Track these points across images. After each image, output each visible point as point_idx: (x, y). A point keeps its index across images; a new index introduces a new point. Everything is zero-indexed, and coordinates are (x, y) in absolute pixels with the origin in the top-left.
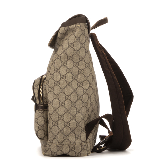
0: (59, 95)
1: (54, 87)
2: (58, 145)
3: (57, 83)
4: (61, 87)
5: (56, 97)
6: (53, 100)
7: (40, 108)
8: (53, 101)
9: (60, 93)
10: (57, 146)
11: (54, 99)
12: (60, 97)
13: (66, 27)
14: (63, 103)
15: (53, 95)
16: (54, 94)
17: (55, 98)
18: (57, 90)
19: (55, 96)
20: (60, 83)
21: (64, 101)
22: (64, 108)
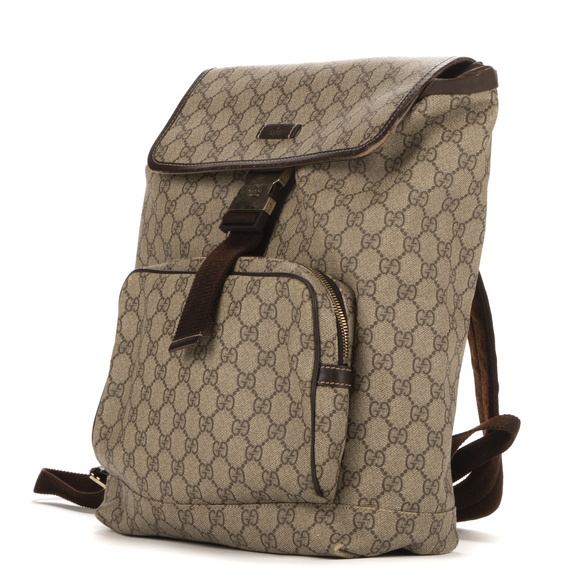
0: (414, 334)
1: (394, 305)
2: (404, 514)
3: (407, 292)
4: (422, 307)
5: (404, 339)
6: (392, 352)
7: (341, 377)
8: (394, 356)
9: (416, 327)
10: (399, 515)
11: (395, 349)
12: (416, 340)
13: (461, 97)
14: (427, 362)
15: (393, 332)
16: (396, 329)
17: (399, 343)
18: (405, 315)
19: (399, 336)
20: (419, 293)
21: (430, 356)
22: (428, 381)
